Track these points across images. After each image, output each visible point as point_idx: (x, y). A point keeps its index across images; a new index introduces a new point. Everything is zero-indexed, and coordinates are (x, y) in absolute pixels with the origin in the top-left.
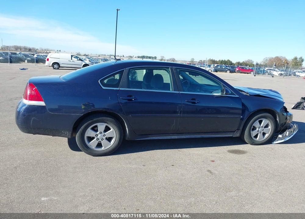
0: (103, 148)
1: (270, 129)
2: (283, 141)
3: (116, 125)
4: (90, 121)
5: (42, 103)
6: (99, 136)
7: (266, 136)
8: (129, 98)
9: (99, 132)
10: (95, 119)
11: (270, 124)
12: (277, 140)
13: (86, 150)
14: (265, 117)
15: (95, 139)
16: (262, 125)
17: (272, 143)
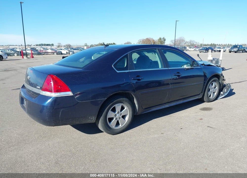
0: (120, 126)
1: (217, 89)
2: (224, 96)
3: (129, 104)
4: (111, 104)
5: (70, 94)
6: (117, 115)
7: (215, 94)
8: (138, 78)
9: (117, 112)
10: (114, 101)
11: (217, 86)
12: (220, 96)
13: (109, 131)
14: (214, 81)
15: (115, 119)
16: (213, 87)
17: (218, 99)
